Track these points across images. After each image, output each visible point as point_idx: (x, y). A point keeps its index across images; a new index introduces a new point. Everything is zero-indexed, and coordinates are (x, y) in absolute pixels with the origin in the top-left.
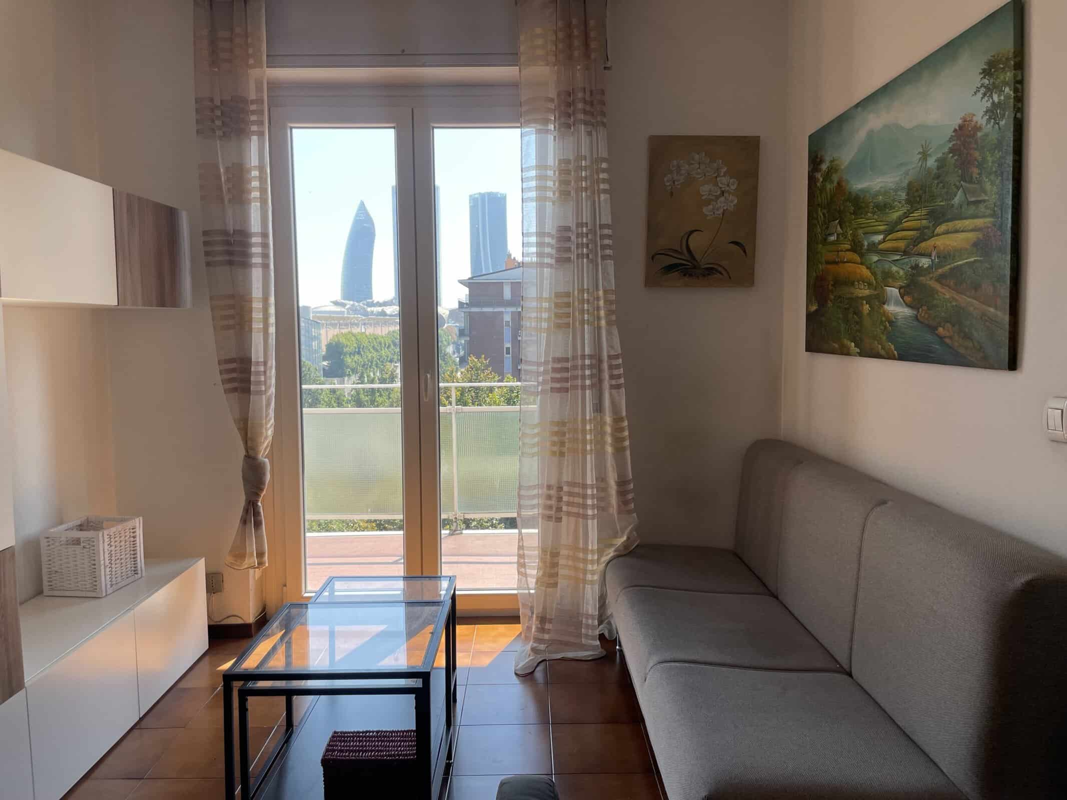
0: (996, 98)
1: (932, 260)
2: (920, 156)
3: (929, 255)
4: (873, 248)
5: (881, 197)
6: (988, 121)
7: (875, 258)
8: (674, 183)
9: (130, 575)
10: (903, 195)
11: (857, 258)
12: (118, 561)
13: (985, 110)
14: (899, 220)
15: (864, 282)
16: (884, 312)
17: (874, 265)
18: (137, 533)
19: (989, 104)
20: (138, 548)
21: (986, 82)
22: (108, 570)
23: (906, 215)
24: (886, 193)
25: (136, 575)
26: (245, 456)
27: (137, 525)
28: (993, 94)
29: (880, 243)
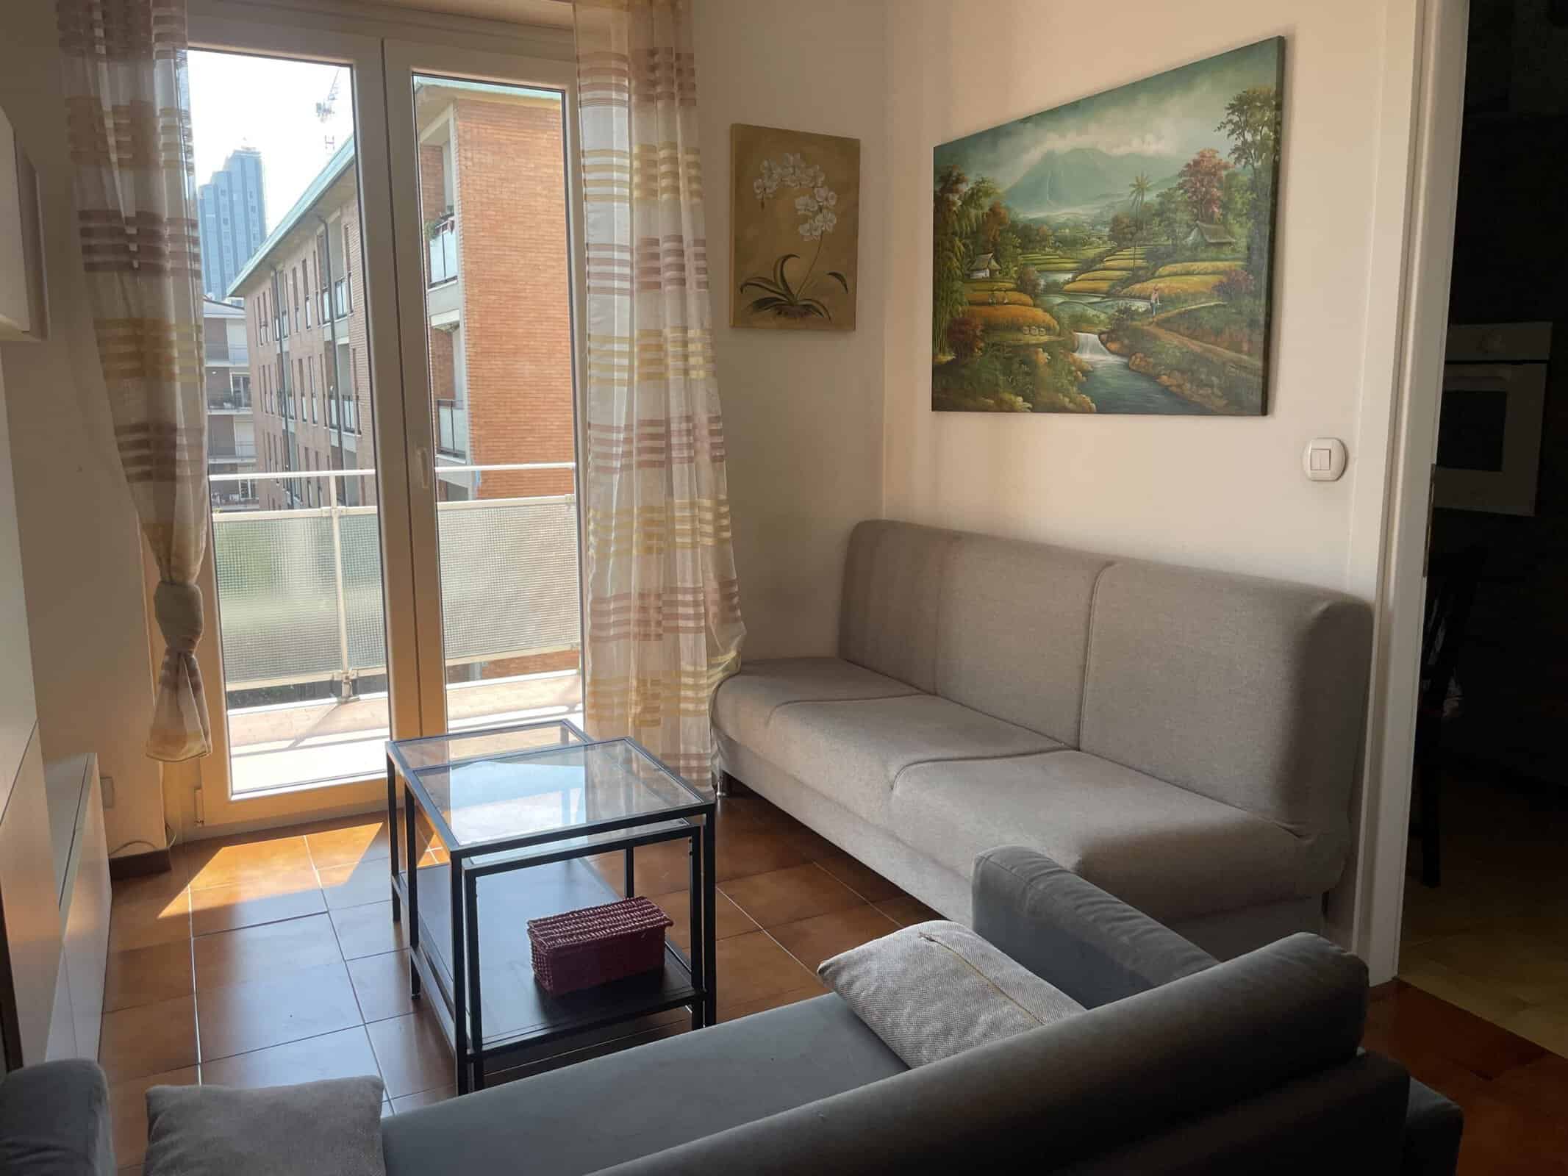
0: (1249, 137)
1: (1151, 304)
2: (1133, 189)
3: (1147, 298)
4: (1054, 288)
5: (1067, 231)
6: (1238, 159)
7: (1059, 300)
8: (765, 189)
10: (1106, 231)
11: (1025, 298)
13: (1233, 148)
14: (1100, 258)
15: (1039, 327)
16: (1075, 361)
17: (1056, 308)
19: (1239, 143)
21: (1236, 119)
23: (1110, 253)
24: (1076, 226)
28: (1246, 132)
29: (1068, 282)
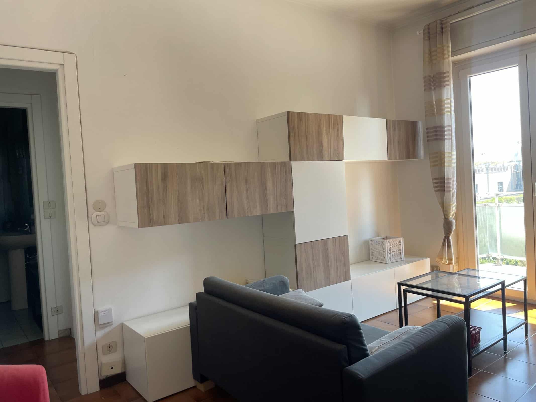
9: (398, 258)
12: (393, 252)
18: (401, 244)
20: (402, 249)
22: (389, 254)
25: (401, 259)
26: (444, 218)
27: (401, 241)
